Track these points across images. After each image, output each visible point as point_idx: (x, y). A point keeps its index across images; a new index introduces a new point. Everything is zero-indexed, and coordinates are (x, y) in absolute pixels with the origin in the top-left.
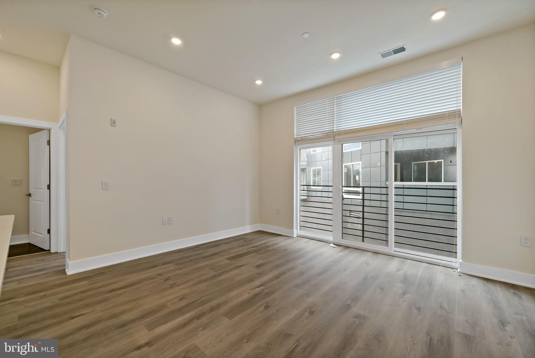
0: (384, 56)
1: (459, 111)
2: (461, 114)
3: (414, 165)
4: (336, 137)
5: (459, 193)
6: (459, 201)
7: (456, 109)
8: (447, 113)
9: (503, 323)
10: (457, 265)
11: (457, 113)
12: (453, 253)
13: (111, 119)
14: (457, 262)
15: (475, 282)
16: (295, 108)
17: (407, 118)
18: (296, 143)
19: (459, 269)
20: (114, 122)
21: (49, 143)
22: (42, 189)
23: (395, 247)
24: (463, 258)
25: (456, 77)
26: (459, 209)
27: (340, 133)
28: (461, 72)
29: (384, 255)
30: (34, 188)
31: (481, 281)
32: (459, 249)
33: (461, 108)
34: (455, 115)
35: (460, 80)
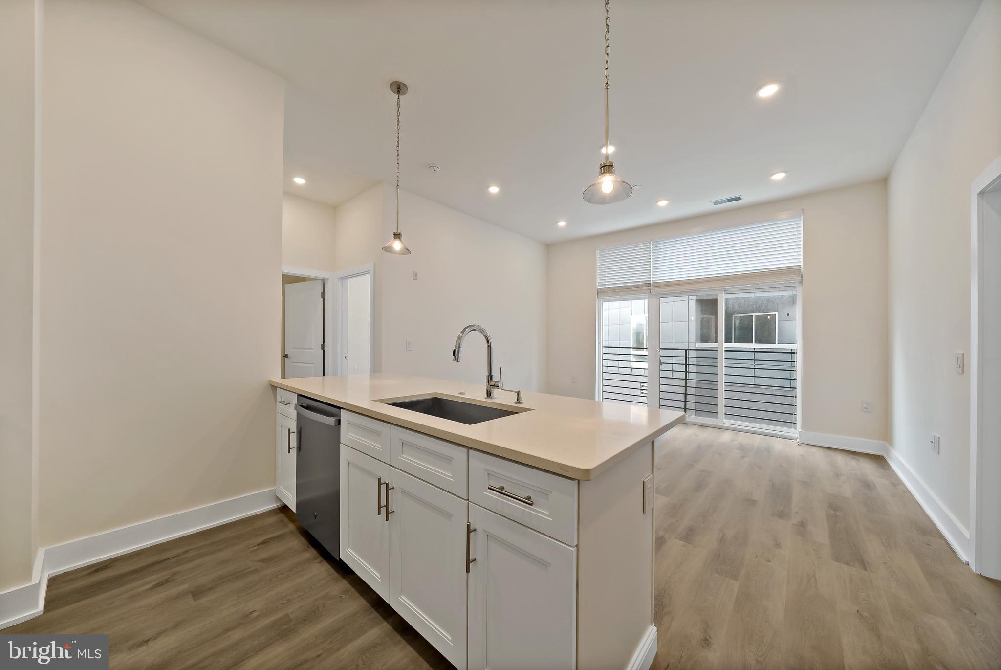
0: (716, 203)
1: (799, 267)
2: (802, 270)
3: (735, 317)
4: (654, 290)
5: (799, 358)
6: (799, 366)
7: (796, 264)
8: (786, 268)
9: (838, 475)
10: (796, 436)
11: (797, 269)
12: (791, 423)
13: (414, 271)
14: (795, 432)
15: (814, 450)
16: (598, 251)
17: (740, 272)
18: (599, 294)
19: (798, 440)
20: (416, 275)
21: (323, 295)
22: (312, 349)
23: (726, 418)
24: (802, 428)
25: (796, 230)
26: (799, 374)
27: (657, 285)
28: (802, 225)
29: (712, 429)
30: (294, 348)
31: (822, 449)
32: (799, 419)
33: (802, 264)
34: (794, 271)
35: (800, 237)
